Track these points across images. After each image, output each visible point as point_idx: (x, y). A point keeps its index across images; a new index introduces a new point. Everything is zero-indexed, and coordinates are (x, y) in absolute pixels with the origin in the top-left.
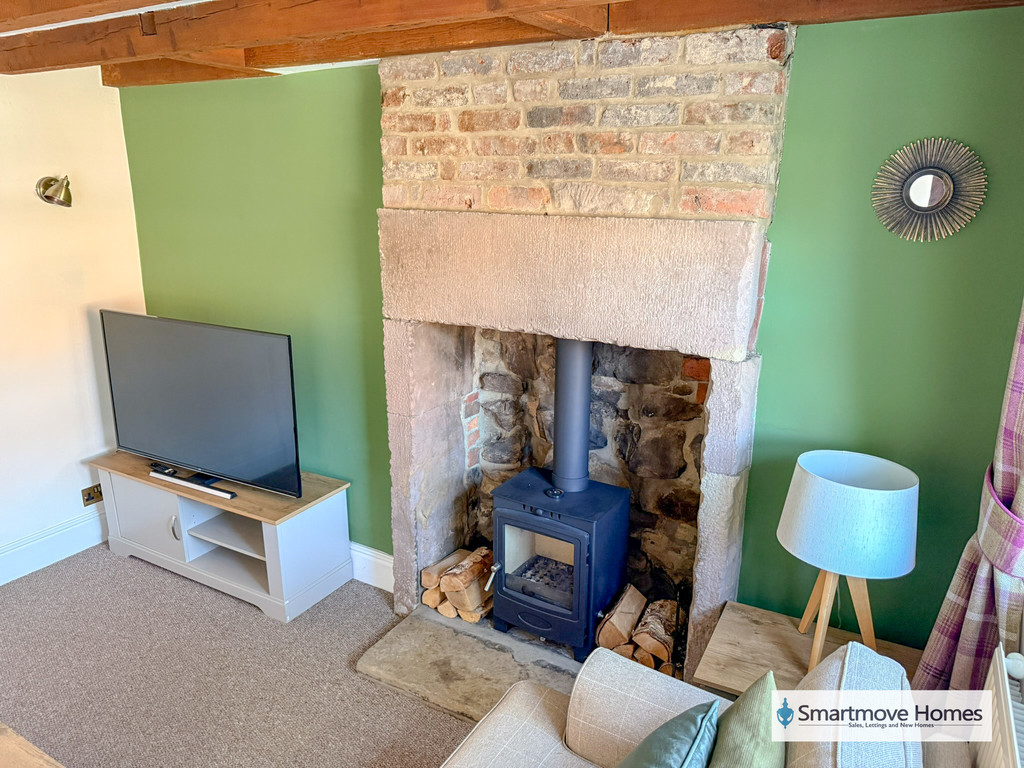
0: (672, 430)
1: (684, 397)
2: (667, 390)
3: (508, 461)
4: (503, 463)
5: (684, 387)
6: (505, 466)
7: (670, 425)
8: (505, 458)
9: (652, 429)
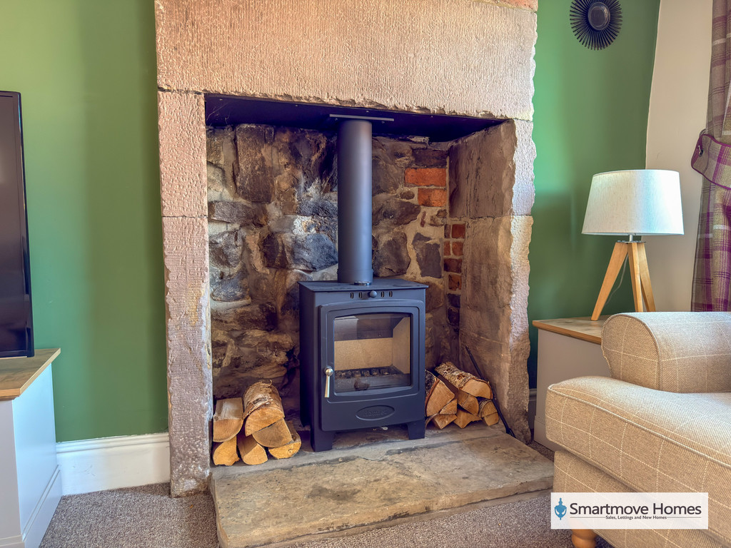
0: (398, 233)
1: (410, 201)
2: (396, 196)
3: (243, 297)
4: (237, 299)
5: (409, 192)
6: (239, 302)
7: (396, 230)
8: (239, 293)
9: (386, 233)
